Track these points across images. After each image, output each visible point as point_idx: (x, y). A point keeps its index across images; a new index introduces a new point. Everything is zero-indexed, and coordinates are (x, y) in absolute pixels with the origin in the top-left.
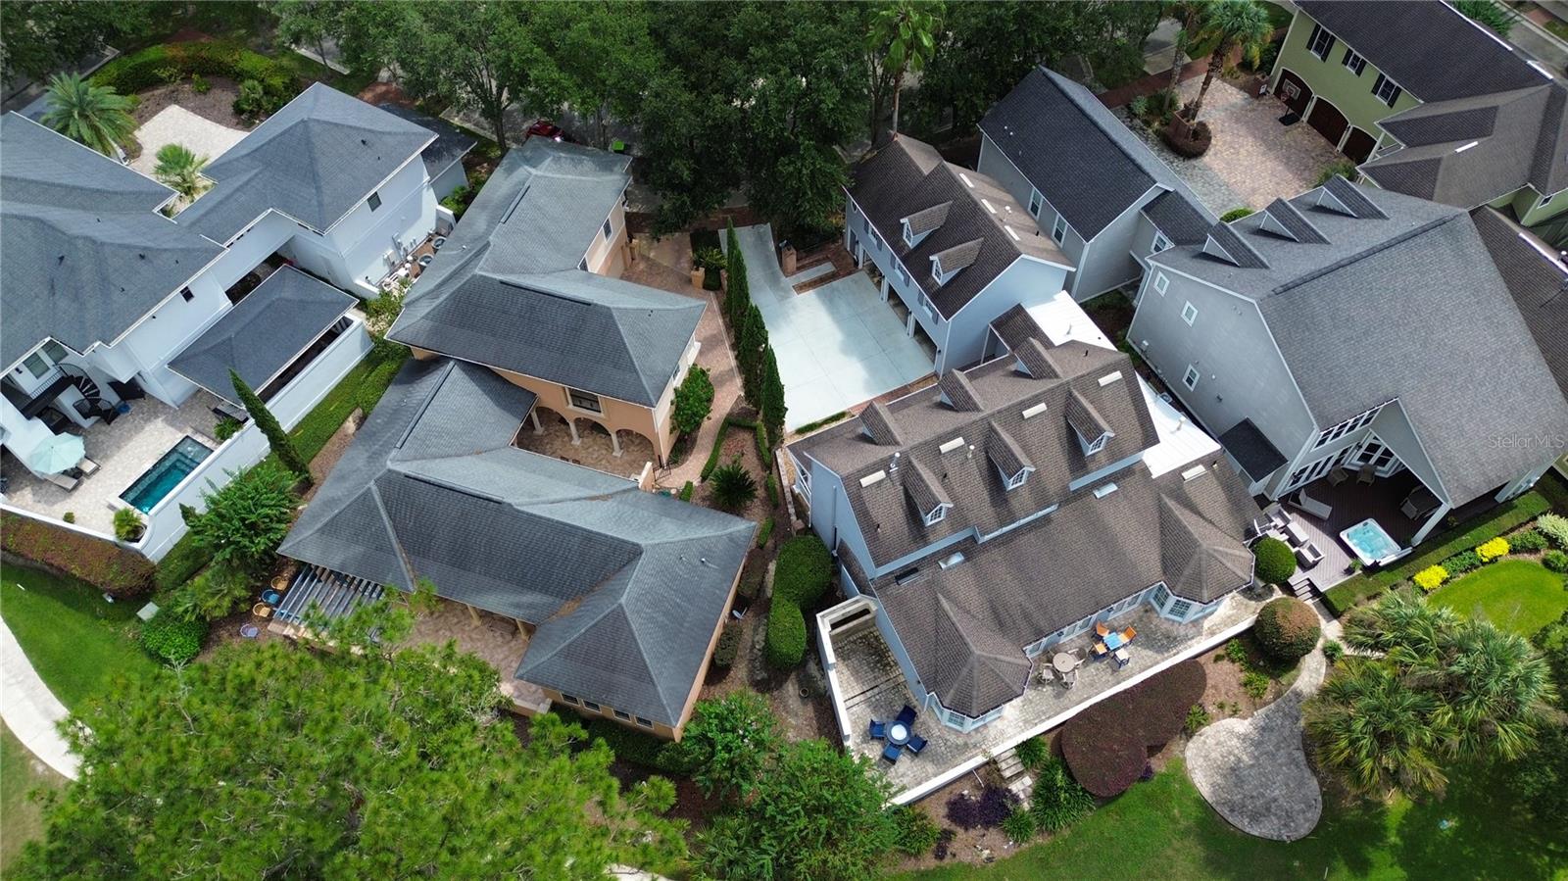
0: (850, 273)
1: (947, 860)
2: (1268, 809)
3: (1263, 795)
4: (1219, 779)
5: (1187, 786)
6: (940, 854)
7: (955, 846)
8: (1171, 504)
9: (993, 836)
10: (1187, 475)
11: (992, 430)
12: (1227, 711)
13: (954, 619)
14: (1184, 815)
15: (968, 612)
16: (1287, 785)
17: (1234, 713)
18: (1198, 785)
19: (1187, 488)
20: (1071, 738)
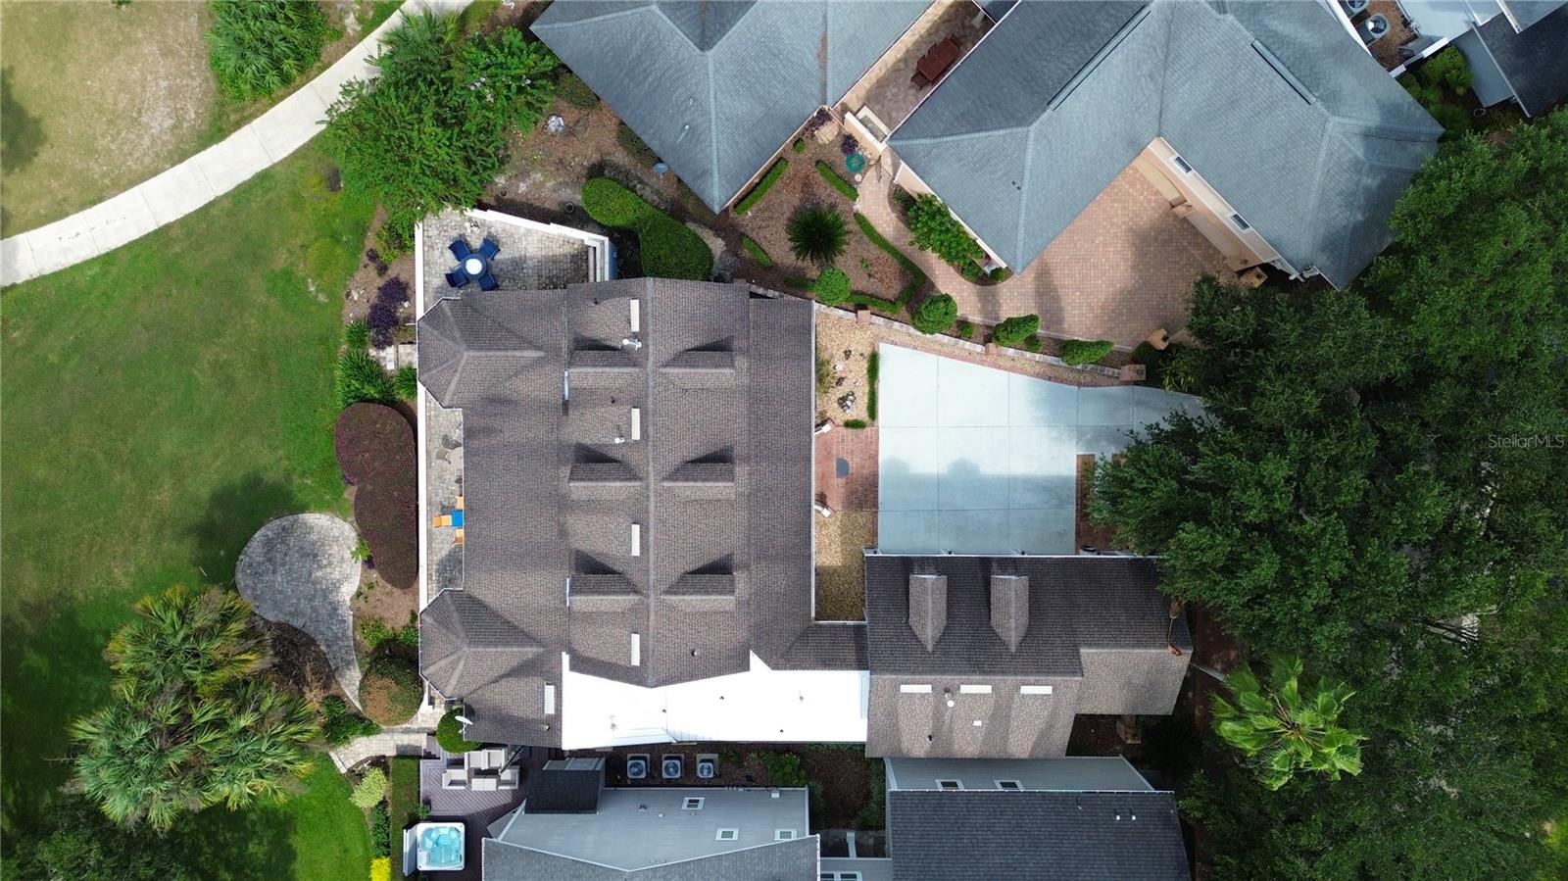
1: (365, 259)
5: (323, 507)
6: (373, 256)
7: (372, 268)
8: (530, 651)
9: (364, 310)
10: (550, 691)
11: (634, 478)
13: (510, 353)
17: (359, 594)
18: (318, 515)
20: (393, 421)
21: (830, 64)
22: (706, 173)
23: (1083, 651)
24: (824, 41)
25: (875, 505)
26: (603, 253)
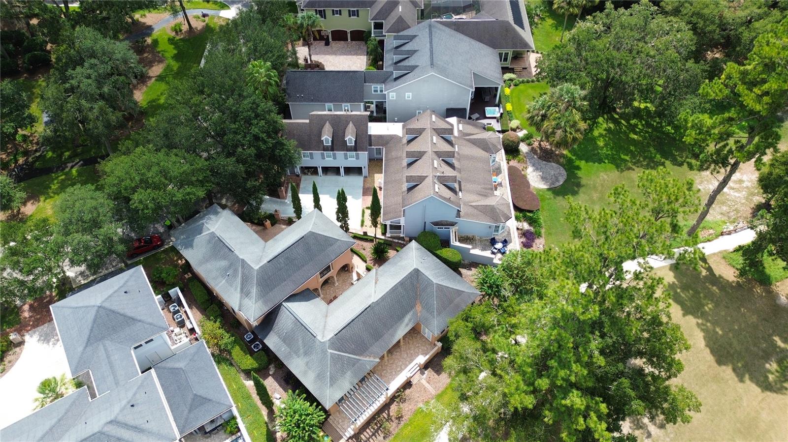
0: (300, 180)
2: (556, 177)
3: (552, 176)
4: (543, 183)
8: (467, 137)
9: (537, 241)
11: (436, 152)
12: (525, 169)
13: (480, 204)
15: (477, 200)
16: (551, 169)
18: (543, 188)
19: (465, 131)
20: (521, 205)
22: (416, 247)
23: (308, 121)
24: (376, 283)
25: (364, 189)
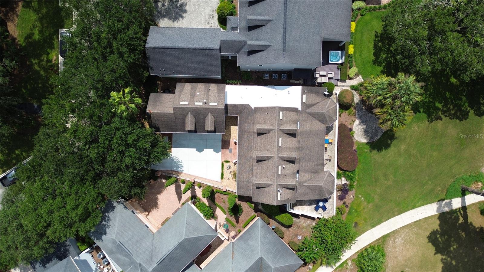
1: (349, 206)
2: (377, 131)
3: (373, 129)
4: (365, 137)
5: (362, 144)
6: (347, 206)
7: (347, 203)
8: (309, 110)
9: (349, 193)
10: (304, 101)
11: (280, 157)
12: (352, 123)
13: (311, 185)
14: (367, 149)
15: (310, 179)
16: (374, 122)
17: (354, 122)
18: (364, 142)
19: (307, 103)
20: (343, 166)
21: (232, 252)
22: (262, 227)
23: (173, 112)
24: (233, 258)
25: (222, 141)
26: (288, 207)
